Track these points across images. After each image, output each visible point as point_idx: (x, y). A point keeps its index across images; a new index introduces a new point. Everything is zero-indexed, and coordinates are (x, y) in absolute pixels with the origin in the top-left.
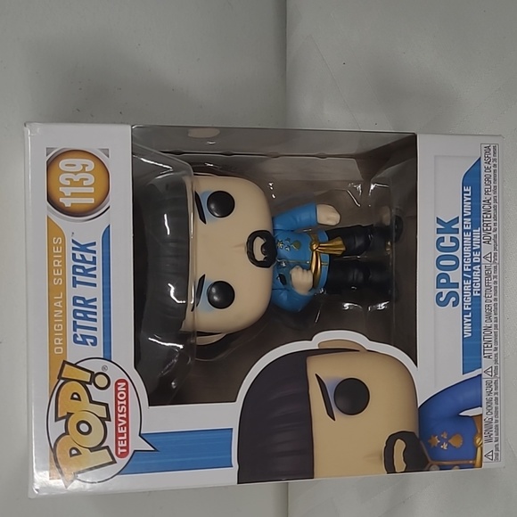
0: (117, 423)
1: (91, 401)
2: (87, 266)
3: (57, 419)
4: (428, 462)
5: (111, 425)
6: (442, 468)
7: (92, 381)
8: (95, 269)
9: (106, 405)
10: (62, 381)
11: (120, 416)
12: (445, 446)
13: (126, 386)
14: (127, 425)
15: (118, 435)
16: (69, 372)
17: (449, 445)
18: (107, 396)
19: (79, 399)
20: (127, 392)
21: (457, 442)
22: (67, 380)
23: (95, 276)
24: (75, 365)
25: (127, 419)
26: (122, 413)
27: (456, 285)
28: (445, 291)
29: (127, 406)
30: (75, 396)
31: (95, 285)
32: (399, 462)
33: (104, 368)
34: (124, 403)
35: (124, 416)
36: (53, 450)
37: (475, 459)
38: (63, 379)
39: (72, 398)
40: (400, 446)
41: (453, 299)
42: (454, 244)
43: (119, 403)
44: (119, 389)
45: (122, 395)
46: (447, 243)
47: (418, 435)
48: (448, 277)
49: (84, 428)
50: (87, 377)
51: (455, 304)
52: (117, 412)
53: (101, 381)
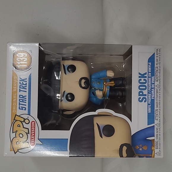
0: (31, 135)
1: (23, 127)
2: (24, 86)
3: (13, 132)
4: (135, 154)
5: (29, 135)
6: (140, 157)
7: (24, 121)
8: (26, 87)
9: (28, 129)
10: (15, 121)
11: (32, 133)
12: (141, 149)
13: (35, 123)
14: (34, 135)
15: (31, 138)
16: (17, 118)
17: (142, 149)
18: (29, 126)
19: (20, 127)
20: (35, 125)
21: (145, 148)
22: (16, 120)
23: (26, 89)
24: (19, 116)
25: (34, 134)
26: (33, 132)
27: (146, 95)
28: (142, 97)
29: (35, 129)
30: (19, 126)
31: (26, 92)
32: (124, 154)
33: (28, 117)
34: (34, 128)
35: (34, 133)
36: (12, 142)
37: (152, 154)
38: (15, 120)
39: (18, 126)
40: (125, 148)
41: (145, 100)
42: (145, 81)
43: (32, 128)
44: (32, 124)
45: (33, 126)
46: (142, 81)
47: (131, 145)
48: (143, 92)
49: (21, 135)
50: (22, 120)
51: (145, 101)
52: (31, 131)
53: (27, 121)
